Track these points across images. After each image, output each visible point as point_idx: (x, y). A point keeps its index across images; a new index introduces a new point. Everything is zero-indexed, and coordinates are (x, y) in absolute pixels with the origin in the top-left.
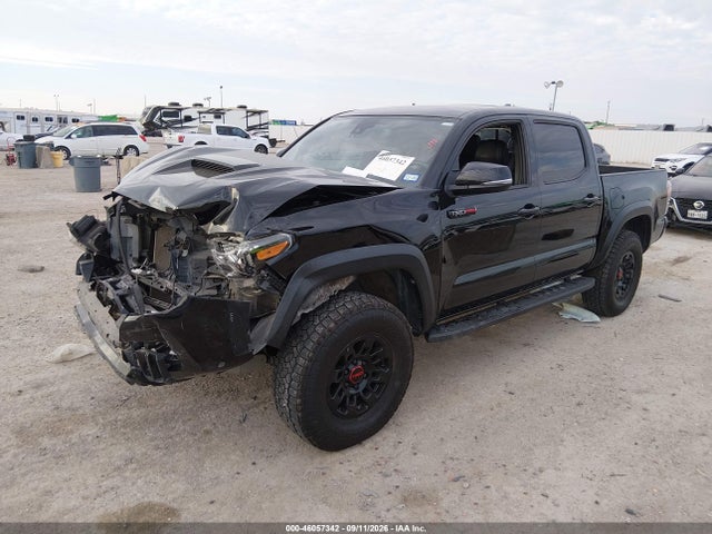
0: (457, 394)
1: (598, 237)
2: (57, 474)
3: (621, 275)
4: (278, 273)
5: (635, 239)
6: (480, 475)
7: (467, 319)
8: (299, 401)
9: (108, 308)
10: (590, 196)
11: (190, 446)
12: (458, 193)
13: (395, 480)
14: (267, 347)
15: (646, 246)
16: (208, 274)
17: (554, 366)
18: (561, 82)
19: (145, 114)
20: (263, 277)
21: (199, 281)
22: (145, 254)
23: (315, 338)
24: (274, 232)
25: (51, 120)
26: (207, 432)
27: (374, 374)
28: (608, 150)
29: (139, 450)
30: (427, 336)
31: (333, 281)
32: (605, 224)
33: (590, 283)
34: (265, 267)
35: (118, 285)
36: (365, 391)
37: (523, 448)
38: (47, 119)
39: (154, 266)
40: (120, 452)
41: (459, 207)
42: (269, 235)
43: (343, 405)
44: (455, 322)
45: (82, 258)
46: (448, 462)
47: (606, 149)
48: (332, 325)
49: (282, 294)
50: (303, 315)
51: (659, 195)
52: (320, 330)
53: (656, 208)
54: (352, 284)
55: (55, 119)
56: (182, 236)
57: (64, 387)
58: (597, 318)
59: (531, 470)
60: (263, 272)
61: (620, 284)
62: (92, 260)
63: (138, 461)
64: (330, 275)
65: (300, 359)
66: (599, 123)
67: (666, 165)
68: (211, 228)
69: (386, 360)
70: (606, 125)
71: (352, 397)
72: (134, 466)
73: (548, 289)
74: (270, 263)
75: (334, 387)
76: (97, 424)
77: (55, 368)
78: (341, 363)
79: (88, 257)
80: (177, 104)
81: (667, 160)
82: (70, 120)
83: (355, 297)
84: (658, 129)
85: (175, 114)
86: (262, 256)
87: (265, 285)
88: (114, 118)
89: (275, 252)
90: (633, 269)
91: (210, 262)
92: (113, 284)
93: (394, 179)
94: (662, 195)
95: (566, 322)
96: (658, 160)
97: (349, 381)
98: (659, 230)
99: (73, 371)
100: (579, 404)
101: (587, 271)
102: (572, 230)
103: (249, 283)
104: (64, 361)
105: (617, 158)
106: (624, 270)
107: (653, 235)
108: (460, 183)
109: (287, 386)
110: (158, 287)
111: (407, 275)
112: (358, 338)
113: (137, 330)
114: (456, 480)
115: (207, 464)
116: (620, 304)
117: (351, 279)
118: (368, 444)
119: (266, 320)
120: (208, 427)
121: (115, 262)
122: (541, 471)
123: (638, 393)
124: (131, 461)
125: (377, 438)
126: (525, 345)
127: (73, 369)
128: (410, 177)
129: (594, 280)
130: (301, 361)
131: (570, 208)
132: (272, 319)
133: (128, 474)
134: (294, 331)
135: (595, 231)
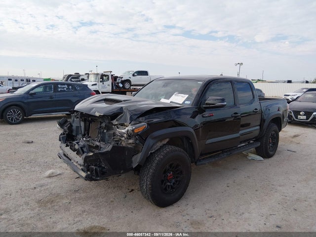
0: (208, 187)
1: (260, 125)
2: (57, 216)
3: (271, 141)
4: (142, 137)
5: (275, 127)
6: (220, 215)
7: (211, 157)
8: (150, 186)
9: (75, 153)
10: (256, 109)
11: (106, 206)
12: (206, 108)
13: (187, 217)
14: (138, 165)
15: (280, 130)
16: (114, 139)
17: (246, 176)
18: (242, 64)
19: (64, 78)
20: (137, 138)
21: (110, 141)
22: (86, 133)
23: (156, 162)
24: (140, 122)
25: (23, 80)
26: (112, 201)
27: (177, 177)
28: (264, 91)
29: (87, 208)
30: (196, 163)
31: (161, 141)
32: (263, 121)
33: (259, 144)
34: (138, 135)
35: (79, 144)
36: (174, 184)
37: (236, 206)
38: (21, 80)
39: (90, 137)
40: (79, 209)
41: (207, 114)
42: (138, 123)
43: (166, 189)
44: (207, 158)
45: (61, 134)
46: (207, 211)
47: (263, 91)
48: (162, 157)
49: (143, 145)
50: (151, 153)
51: (284, 109)
52: (158, 159)
53: (283, 115)
54: (168, 142)
55: (25, 80)
56: (103, 125)
57: (52, 186)
58: (262, 159)
59: (239, 214)
60: (137, 137)
61: (271, 145)
62: (65, 135)
63: (87, 212)
64: (161, 138)
65: (151, 170)
66: (259, 80)
67: (289, 98)
68: (115, 122)
69: (181, 172)
70: (262, 81)
71: (169, 185)
72: (86, 213)
73: (242, 146)
74: (139, 133)
75: (162, 181)
76: (68, 199)
77: (47, 179)
78: (165, 172)
79: (64, 134)
80: (78, 74)
81: (289, 95)
82: (31, 80)
83: (170, 146)
84: (285, 82)
85: (77, 78)
86: (136, 131)
87: (137, 142)
88: (49, 79)
89: (141, 129)
90: (276, 139)
91: (114, 134)
92: (77, 143)
93: (181, 103)
94: (286, 109)
95: (250, 160)
96: (285, 95)
97: (168, 180)
98: (285, 124)
99: (54, 180)
100: (256, 191)
101: (257, 139)
102: (250, 124)
103: (131, 141)
104: (50, 177)
105: (267, 95)
106: (272, 139)
107: (283, 125)
108: (207, 104)
109: (145, 180)
110: (92, 145)
111: (188, 138)
112: (171, 162)
113: (92, 158)
114: (211, 217)
115: (114, 212)
116: (271, 153)
117: (167, 140)
118: (175, 205)
119: (137, 155)
120: (112, 200)
121: (74, 136)
122: (243, 213)
123: (280, 186)
124: (84, 211)
125: (179, 203)
126: (234, 169)
127: (54, 179)
128: (187, 102)
129: (260, 143)
130: (151, 171)
131: (249, 114)
132: (140, 155)
133: (84, 216)
134: (148, 159)
135: (258, 123)
